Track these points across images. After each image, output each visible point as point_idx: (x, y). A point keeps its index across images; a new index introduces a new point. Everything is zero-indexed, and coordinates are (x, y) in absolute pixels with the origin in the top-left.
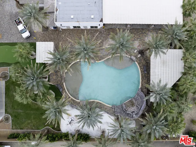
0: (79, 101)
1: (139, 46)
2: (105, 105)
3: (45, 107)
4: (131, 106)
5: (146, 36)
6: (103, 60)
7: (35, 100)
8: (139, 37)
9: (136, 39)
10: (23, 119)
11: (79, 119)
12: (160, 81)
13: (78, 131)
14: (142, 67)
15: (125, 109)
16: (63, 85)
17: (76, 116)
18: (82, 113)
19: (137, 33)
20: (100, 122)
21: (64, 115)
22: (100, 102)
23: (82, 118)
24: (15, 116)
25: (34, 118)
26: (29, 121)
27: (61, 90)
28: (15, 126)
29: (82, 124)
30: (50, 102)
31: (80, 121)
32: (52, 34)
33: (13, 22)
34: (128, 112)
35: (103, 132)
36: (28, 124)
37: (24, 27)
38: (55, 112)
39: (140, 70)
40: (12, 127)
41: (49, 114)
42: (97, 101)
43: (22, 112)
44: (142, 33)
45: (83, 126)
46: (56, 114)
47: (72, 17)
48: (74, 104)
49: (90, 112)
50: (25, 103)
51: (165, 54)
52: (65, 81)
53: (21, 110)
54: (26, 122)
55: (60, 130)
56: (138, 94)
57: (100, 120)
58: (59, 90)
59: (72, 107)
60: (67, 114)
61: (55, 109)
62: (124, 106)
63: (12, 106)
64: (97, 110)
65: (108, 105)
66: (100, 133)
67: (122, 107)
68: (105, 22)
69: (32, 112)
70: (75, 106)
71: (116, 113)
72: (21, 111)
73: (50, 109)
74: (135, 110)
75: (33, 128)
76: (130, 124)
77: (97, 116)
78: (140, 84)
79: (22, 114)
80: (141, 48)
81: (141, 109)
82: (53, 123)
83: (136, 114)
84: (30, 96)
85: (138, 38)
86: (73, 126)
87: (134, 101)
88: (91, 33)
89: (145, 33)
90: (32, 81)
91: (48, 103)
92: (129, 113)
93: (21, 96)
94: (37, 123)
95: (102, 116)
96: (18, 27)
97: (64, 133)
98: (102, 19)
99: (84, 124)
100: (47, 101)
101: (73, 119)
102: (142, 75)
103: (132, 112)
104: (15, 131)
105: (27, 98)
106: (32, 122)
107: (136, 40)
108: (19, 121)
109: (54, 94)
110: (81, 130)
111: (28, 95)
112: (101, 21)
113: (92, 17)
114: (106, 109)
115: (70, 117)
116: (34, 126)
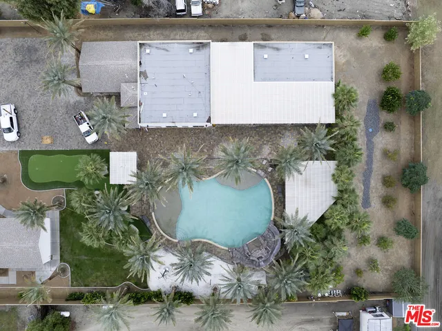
0: (176, 241)
1: (270, 153)
2: (218, 247)
3: (127, 252)
4: (257, 248)
5: (281, 138)
6: (214, 176)
7: (109, 241)
8: (271, 138)
9: (265, 142)
10: (90, 271)
11: (176, 269)
12: (297, 212)
13: (175, 287)
14: (276, 187)
15: (248, 254)
16: (151, 216)
17: (172, 265)
18: (181, 260)
19: (267, 132)
20: (208, 274)
21: (155, 264)
22: (210, 242)
23: (181, 267)
24: (76, 265)
25: (106, 269)
26: (99, 274)
27: (148, 224)
28: (77, 281)
29: (181, 277)
30: (133, 244)
31: (178, 273)
32: (133, 136)
33: (70, 117)
34: (251, 258)
35: (215, 289)
36: (97, 277)
37: (90, 127)
38: (143, 260)
39: (271, 191)
40: (72, 282)
41: (134, 263)
42: (205, 240)
43: (87, 260)
44: (275, 133)
45: (183, 280)
46: (143, 262)
47: (165, 115)
48: (169, 246)
49: (192, 260)
50: (95, 246)
51: (301, 174)
52: (154, 210)
53: (85, 256)
54: (94, 275)
55: (147, 287)
56: (269, 229)
57: (208, 270)
58: (145, 224)
59: (166, 250)
60: (159, 262)
61: (143, 256)
62: (246, 248)
63: (72, 250)
64: (205, 254)
65: (223, 247)
66: (210, 291)
67: (244, 250)
68: (215, 121)
69: (102, 258)
70: (171, 248)
71: (234, 259)
72: (86, 258)
73: (134, 255)
74: (263, 254)
75: (105, 284)
76: (250, 276)
77: (203, 265)
78: (273, 214)
79: (87, 262)
80: (274, 156)
81: (272, 252)
82: (139, 276)
83: (264, 261)
84: (103, 237)
85: (269, 141)
86: (168, 280)
87: (262, 241)
88: (194, 134)
89: (279, 132)
90: (107, 215)
91: (131, 247)
92: (254, 259)
93: (91, 237)
94: (111, 276)
95: (210, 264)
96: (80, 127)
97: (154, 292)
98: (210, 117)
99: (184, 276)
100: (130, 243)
101: (167, 269)
102: (275, 199)
103: (258, 259)
104: (76, 289)
105: (98, 239)
106: (102, 275)
107: (265, 144)
108: (82, 274)
109: (138, 230)
110: (180, 286)
111: (101, 235)
112: (209, 121)
113: (195, 115)
114: (219, 253)
115: (163, 267)
116: (106, 280)
